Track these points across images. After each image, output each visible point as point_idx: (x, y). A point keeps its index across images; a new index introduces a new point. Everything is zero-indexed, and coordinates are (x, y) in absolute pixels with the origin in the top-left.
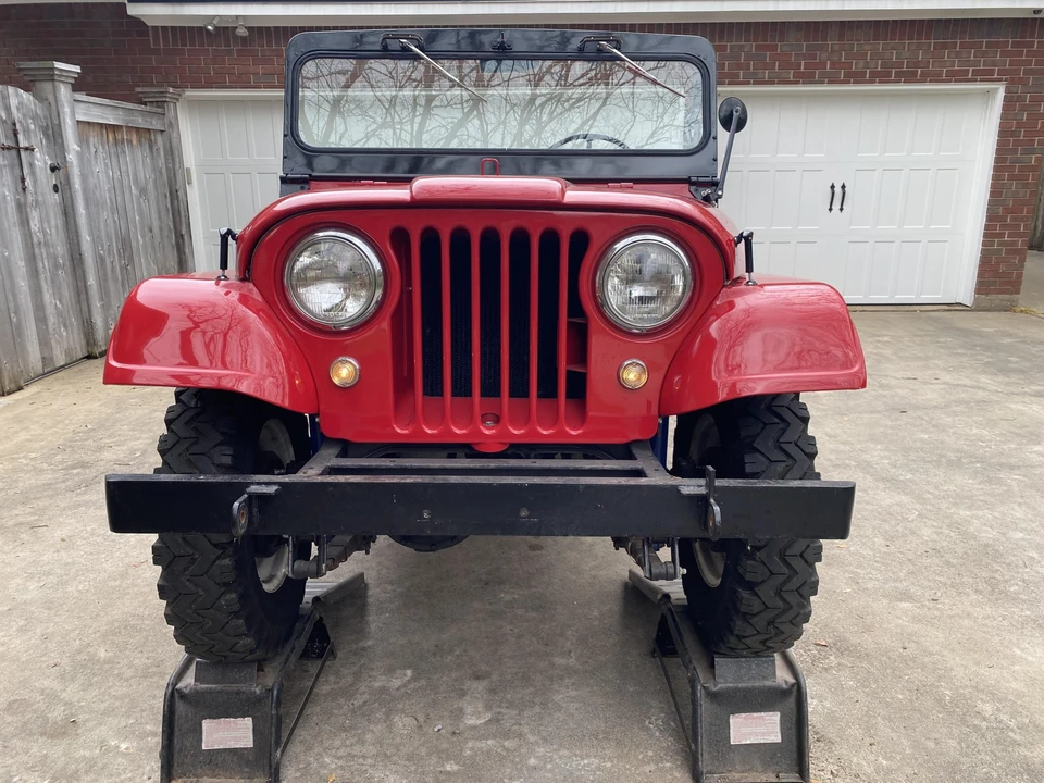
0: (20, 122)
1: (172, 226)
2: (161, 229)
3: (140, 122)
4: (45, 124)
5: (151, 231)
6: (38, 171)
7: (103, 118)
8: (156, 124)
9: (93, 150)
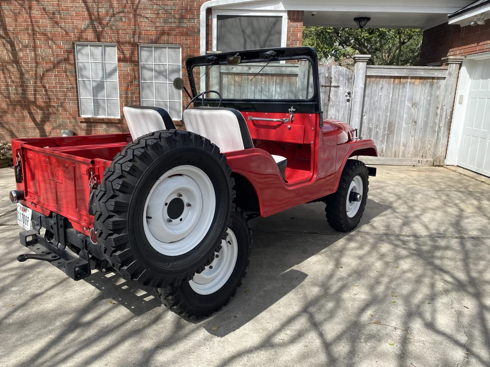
0: (335, 77)
1: (438, 122)
2: (426, 123)
3: (422, 74)
4: (350, 77)
5: (415, 122)
6: (339, 94)
7: (390, 73)
8: (436, 74)
9: (381, 86)
